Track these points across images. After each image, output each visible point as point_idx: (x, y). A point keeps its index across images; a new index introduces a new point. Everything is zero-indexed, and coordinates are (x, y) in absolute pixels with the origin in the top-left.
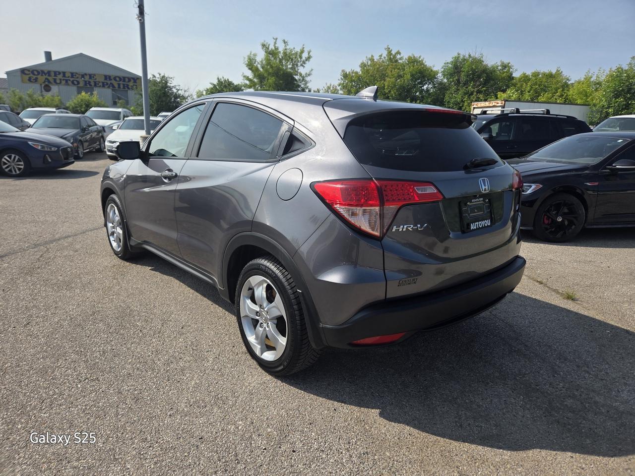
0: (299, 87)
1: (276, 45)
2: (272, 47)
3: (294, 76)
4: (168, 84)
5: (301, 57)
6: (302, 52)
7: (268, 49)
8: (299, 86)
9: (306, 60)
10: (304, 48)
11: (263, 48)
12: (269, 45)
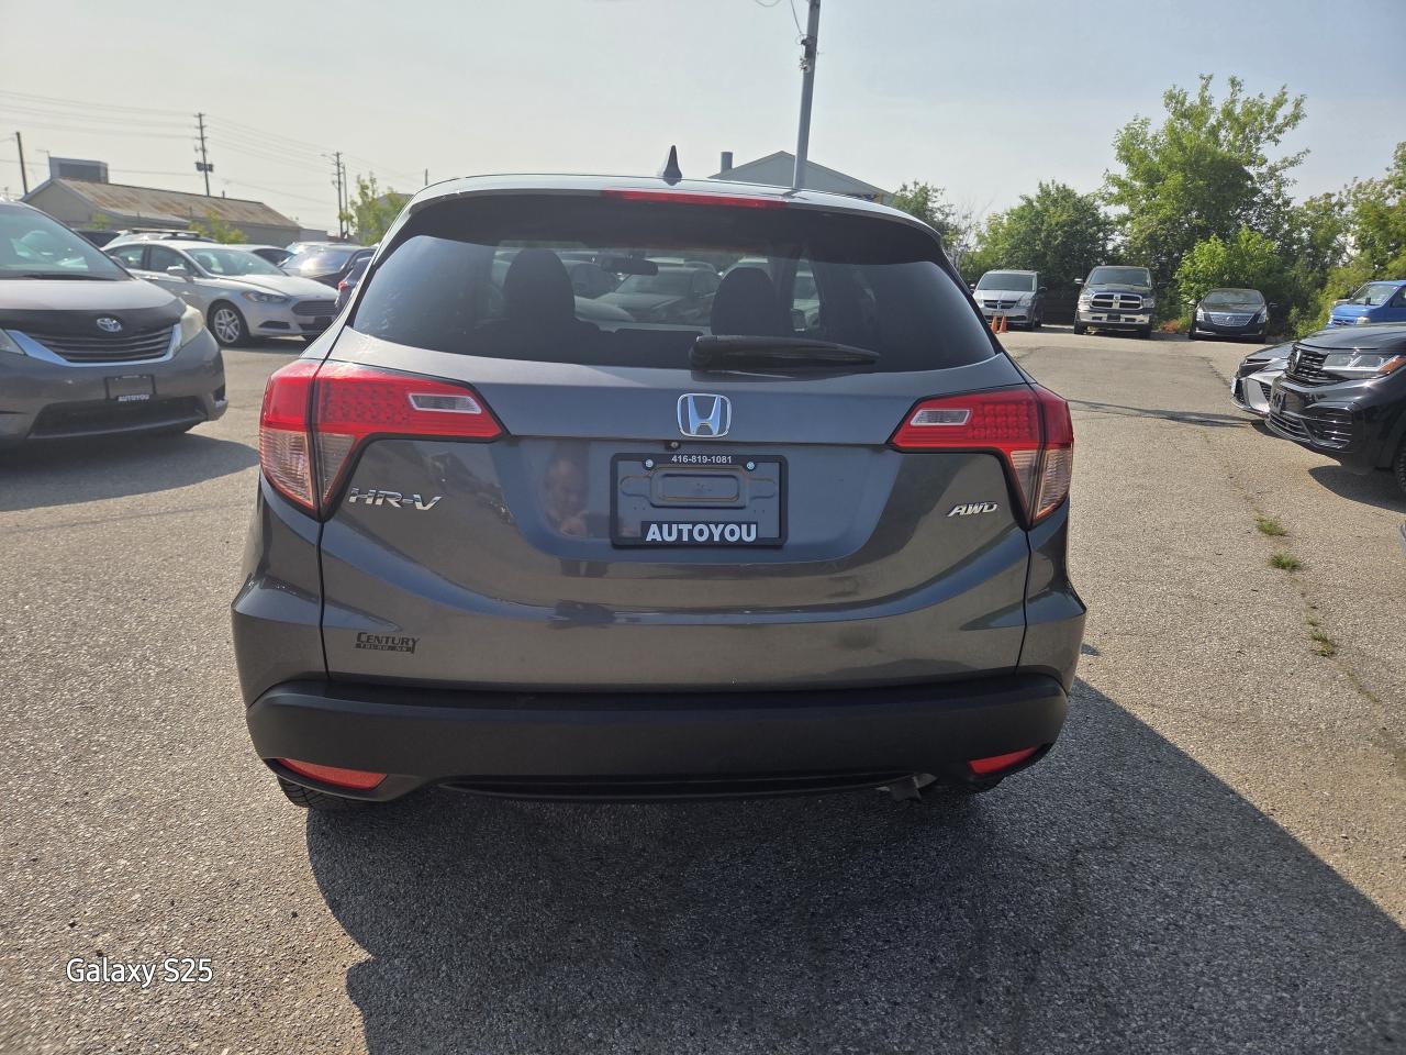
0: (1255, 195)
1: (1207, 94)
2: (1193, 99)
3: (1246, 168)
4: (930, 204)
5: (1271, 117)
6: (1279, 103)
7: (1183, 104)
8: (1255, 191)
9: (1286, 125)
10: (1284, 94)
11: (1167, 105)
12: (1185, 96)
